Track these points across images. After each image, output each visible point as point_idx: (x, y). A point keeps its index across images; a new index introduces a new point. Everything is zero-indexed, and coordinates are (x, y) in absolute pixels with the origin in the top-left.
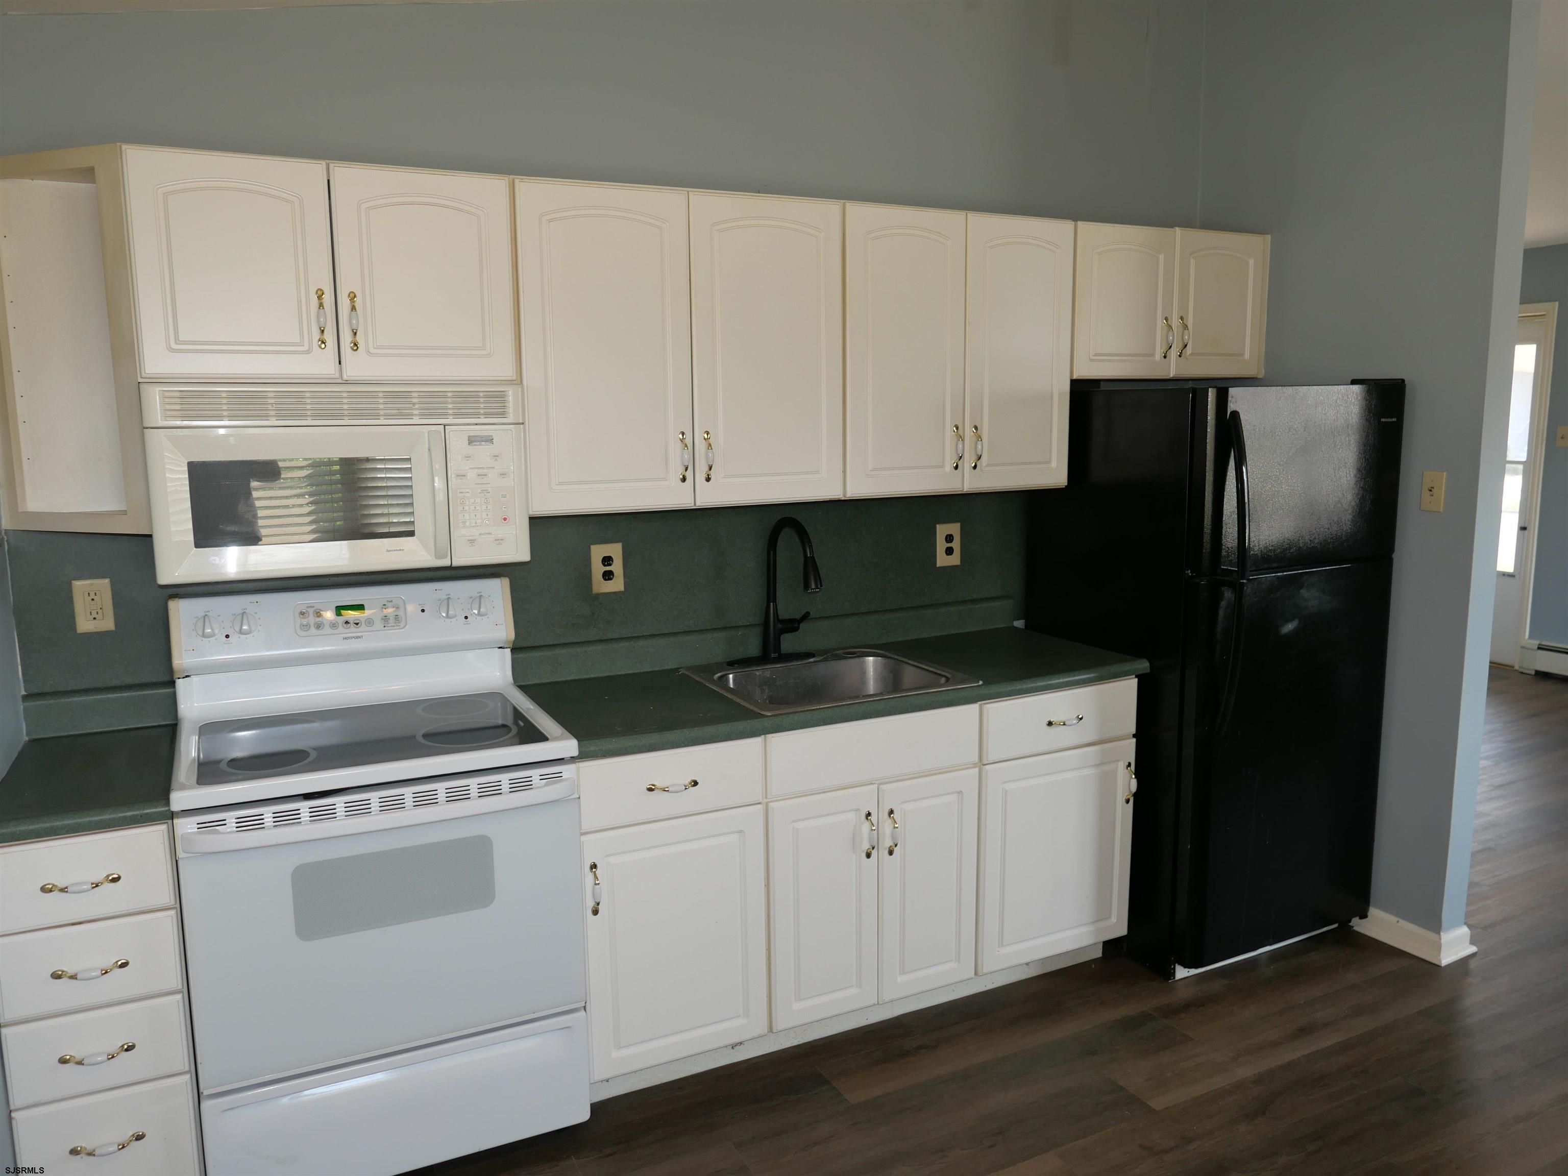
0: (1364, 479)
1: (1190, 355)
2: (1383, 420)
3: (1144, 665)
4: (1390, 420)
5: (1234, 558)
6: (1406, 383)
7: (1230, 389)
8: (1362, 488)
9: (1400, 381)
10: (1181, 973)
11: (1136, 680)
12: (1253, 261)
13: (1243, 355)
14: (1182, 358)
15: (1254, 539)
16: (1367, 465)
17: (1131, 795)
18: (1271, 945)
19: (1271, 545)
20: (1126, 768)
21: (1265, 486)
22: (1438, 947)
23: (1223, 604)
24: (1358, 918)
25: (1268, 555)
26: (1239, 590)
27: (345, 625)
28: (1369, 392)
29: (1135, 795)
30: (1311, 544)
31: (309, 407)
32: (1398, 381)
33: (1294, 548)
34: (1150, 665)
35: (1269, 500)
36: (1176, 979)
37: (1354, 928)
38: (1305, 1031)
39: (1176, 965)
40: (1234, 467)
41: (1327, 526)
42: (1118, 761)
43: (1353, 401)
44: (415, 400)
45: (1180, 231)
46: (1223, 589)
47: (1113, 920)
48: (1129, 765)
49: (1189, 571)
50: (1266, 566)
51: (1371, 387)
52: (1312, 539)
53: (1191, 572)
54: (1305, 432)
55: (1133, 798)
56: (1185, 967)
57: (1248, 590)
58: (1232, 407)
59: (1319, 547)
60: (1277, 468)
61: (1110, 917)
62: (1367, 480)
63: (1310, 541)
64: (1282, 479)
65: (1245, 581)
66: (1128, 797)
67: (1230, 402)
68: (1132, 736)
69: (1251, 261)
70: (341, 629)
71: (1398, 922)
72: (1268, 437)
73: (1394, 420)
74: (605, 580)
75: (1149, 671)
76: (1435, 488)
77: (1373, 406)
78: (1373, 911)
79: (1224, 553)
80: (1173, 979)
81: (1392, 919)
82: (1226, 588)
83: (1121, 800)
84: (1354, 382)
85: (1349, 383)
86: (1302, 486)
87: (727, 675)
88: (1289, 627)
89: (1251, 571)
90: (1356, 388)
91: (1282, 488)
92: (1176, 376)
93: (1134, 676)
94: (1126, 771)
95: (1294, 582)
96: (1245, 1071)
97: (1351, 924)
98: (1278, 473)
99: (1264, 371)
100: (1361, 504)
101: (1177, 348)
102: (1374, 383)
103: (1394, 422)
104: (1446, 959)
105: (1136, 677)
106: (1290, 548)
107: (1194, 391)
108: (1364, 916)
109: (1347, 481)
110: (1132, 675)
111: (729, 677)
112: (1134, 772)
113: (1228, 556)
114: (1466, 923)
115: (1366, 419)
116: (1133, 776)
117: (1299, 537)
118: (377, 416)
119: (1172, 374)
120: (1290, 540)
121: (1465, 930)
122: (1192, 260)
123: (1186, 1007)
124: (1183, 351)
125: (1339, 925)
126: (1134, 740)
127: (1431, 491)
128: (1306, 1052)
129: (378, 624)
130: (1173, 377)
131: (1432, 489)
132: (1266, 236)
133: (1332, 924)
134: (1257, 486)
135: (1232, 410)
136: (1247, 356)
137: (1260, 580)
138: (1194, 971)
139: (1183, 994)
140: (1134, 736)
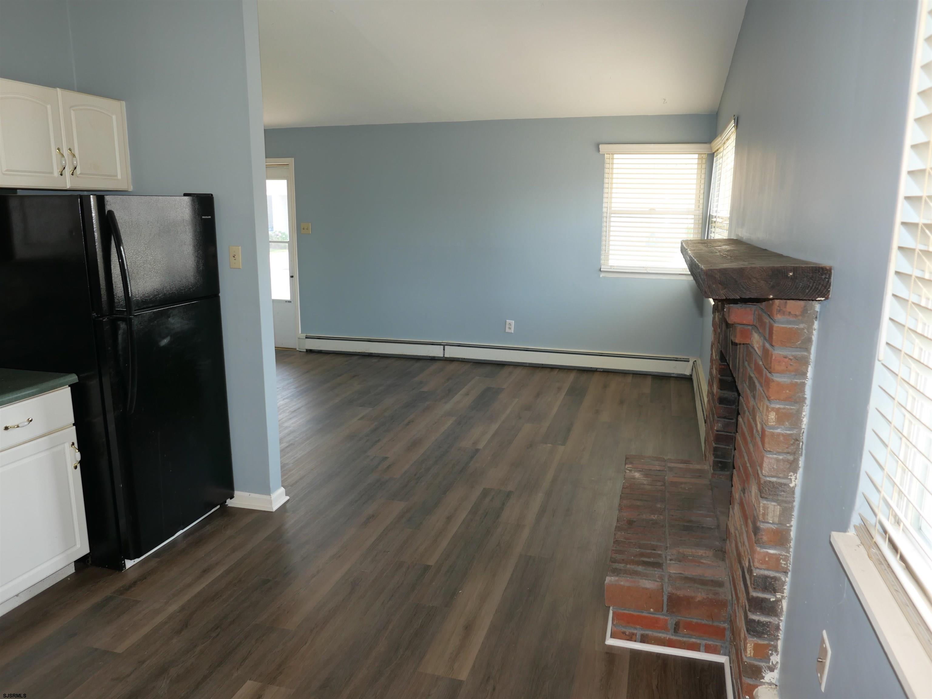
0: (197, 251)
1: (79, 174)
2: (203, 217)
3: (73, 378)
4: (206, 217)
5: (123, 303)
6: (214, 196)
7: (105, 196)
8: (197, 257)
9: (210, 195)
10: (129, 564)
11: (70, 388)
12: (115, 116)
13: (116, 176)
14: (74, 176)
15: (135, 290)
16: (198, 243)
17: (78, 463)
18: (182, 529)
19: (146, 293)
20: (71, 446)
21: (137, 257)
22: (271, 503)
23: (120, 332)
24: (229, 499)
25: (146, 300)
26: (129, 322)
28: (193, 200)
29: (80, 462)
30: (171, 291)
32: (209, 195)
33: (161, 294)
34: (78, 377)
35: (141, 266)
36: (127, 568)
37: (228, 505)
38: (205, 571)
39: (126, 560)
40: (115, 246)
41: (179, 280)
42: (65, 443)
43: (185, 206)
45: (60, 91)
46: (119, 322)
47: (78, 546)
48: (73, 444)
49: (95, 314)
50: (145, 306)
51: (194, 198)
52: (171, 288)
53: (96, 314)
54: (158, 224)
55: (79, 464)
56: (131, 560)
57: (135, 322)
58: (108, 208)
59: (176, 292)
60: (143, 246)
61: (75, 545)
62: (199, 252)
63: (171, 289)
64: (147, 252)
65: (132, 317)
66: (76, 465)
67: (107, 205)
68: (72, 425)
69: (114, 117)
71: (250, 495)
72: (135, 227)
73: (210, 217)
75: (77, 381)
76: (236, 255)
77: (196, 209)
78: (237, 493)
79: (116, 301)
80: (125, 569)
81: (247, 494)
82: (121, 322)
83: (70, 468)
84: (185, 195)
85: (183, 195)
86: (161, 256)
88: (165, 342)
89: (135, 310)
90: (186, 198)
91: (148, 258)
92: (71, 188)
93: (68, 386)
94: (71, 448)
95: (165, 314)
96: (173, 608)
97: (226, 504)
98: (145, 249)
99: (132, 187)
100: (197, 266)
101: (69, 169)
102: (197, 196)
103: (210, 218)
104: (275, 507)
105: (69, 386)
106: (159, 294)
107: (81, 197)
108: (232, 497)
109: (187, 253)
110: (66, 385)
112: (77, 448)
113: (119, 302)
114: (282, 486)
115: (194, 217)
116: (77, 451)
117: (163, 287)
119: (68, 187)
120: (158, 289)
121: (282, 490)
122: (72, 111)
123: (134, 584)
124: (74, 171)
125: (220, 506)
126: (74, 427)
127: (234, 257)
128: (207, 583)
130: (69, 188)
131: (235, 256)
132: (121, 101)
133: (216, 506)
134: (132, 257)
135: (108, 210)
136: (119, 177)
137: (142, 315)
138: (137, 560)
139: (132, 576)
140: (74, 425)
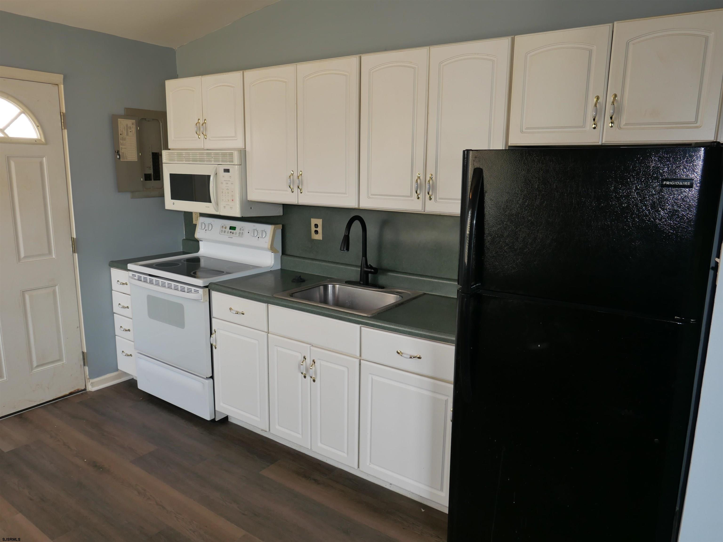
1: (624, 125)
13: (694, 122)
14: (614, 128)
27: (230, 233)
31: (191, 157)
42: (447, 396)
44: (213, 156)
45: (617, 24)
47: (443, 494)
58: (476, 165)
61: (441, 491)
67: (474, 161)
70: (229, 234)
74: (316, 234)
83: (449, 421)
87: (328, 285)
111: (329, 286)
118: (204, 161)
119: (601, 142)
122: (631, 45)
129: (237, 235)
136: (699, 123)
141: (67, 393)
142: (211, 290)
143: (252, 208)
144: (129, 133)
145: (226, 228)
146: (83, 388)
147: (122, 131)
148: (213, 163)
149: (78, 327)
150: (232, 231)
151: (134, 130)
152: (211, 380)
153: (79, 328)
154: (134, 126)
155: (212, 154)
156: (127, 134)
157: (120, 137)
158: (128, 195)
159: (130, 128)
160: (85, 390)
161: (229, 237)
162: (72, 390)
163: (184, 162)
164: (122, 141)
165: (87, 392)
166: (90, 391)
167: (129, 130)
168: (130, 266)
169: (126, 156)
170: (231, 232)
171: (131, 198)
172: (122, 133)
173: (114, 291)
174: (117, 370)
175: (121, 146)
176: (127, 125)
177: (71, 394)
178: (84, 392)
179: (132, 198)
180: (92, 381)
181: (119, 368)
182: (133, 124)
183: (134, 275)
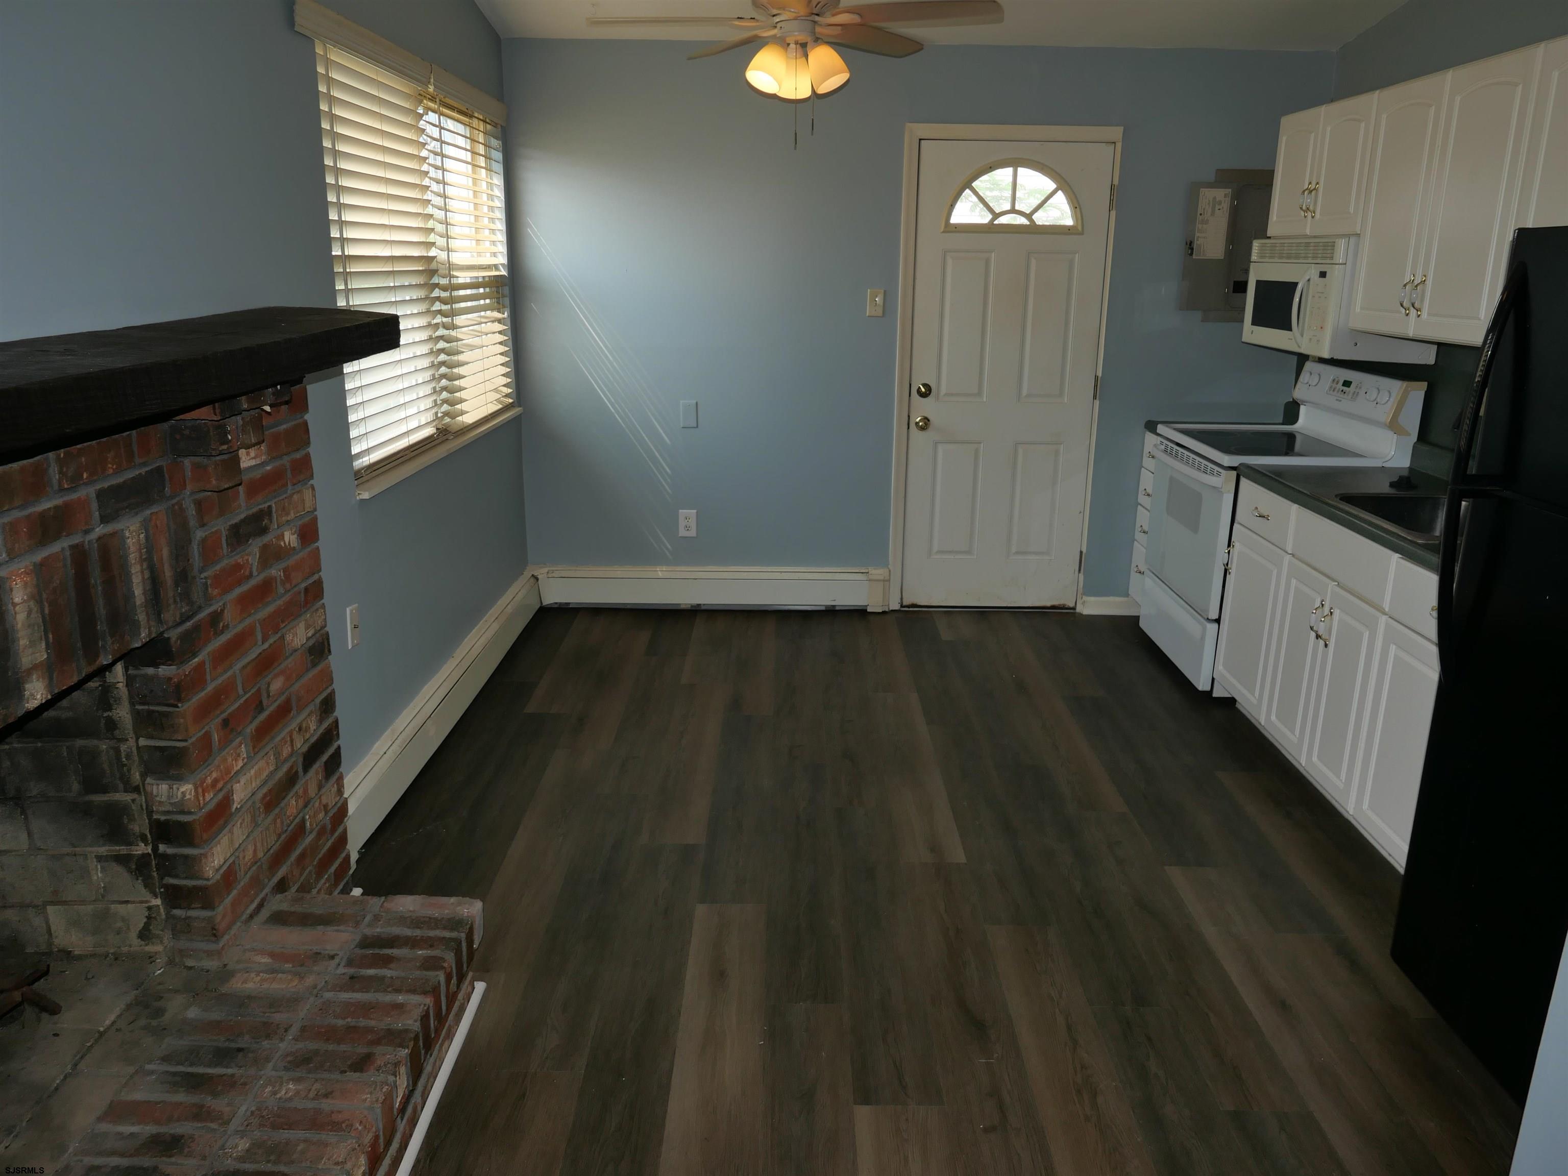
44: (1311, 248)
70: (1347, 396)
141: (1049, 604)
142: (1241, 477)
143: (1358, 345)
144: (1217, 211)
145: (1337, 383)
146: (1072, 605)
147: (1204, 209)
148: (1310, 261)
149: (1080, 512)
150: (1345, 388)
151: (1226, 206)
152: (1216, 625)
153: (1082, 514)
154: (1228, 200)
155: (1312, 244)
156: (1213, 213)
157: (1199, 218)
158: (1199, 315)
159: (1220, 203)
160: (1074, 608)
161: (1337, 400)
162: (1056, 603)
163: (1276, 260)
164: (1200, 226)
165: (1075, 613)
166: (1081, 614)
167: (1217, 207)
168: (1161, 429)
169: (1204, 251)
170: (1342, 391)
171: (1202, 321)
172: (1204, 213)
173: (1146, 470)
174: (1127, 595)
175: (1197, 234)
176: (1215, 198)
177: (1053, 607)
178: (1072, 611)
179: (1205, 320)
180: (1085, 598)
181: (1131, 591)
182: (1225, 196)
183: (1162, 443)
